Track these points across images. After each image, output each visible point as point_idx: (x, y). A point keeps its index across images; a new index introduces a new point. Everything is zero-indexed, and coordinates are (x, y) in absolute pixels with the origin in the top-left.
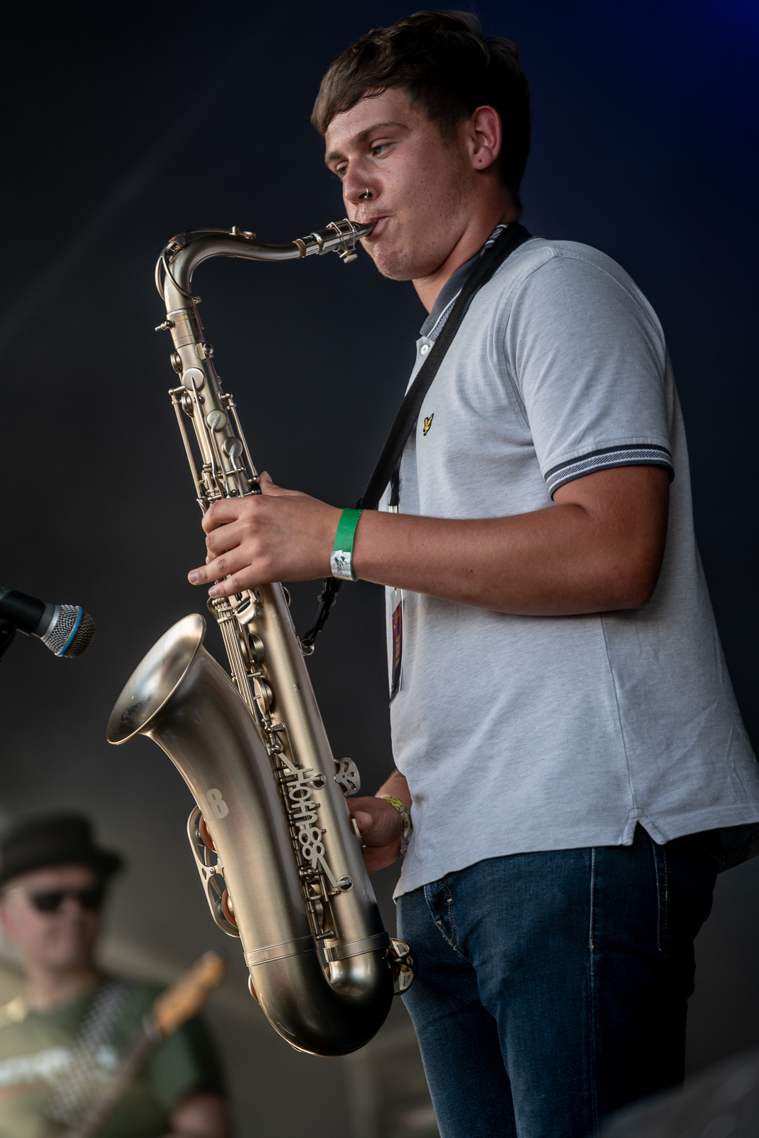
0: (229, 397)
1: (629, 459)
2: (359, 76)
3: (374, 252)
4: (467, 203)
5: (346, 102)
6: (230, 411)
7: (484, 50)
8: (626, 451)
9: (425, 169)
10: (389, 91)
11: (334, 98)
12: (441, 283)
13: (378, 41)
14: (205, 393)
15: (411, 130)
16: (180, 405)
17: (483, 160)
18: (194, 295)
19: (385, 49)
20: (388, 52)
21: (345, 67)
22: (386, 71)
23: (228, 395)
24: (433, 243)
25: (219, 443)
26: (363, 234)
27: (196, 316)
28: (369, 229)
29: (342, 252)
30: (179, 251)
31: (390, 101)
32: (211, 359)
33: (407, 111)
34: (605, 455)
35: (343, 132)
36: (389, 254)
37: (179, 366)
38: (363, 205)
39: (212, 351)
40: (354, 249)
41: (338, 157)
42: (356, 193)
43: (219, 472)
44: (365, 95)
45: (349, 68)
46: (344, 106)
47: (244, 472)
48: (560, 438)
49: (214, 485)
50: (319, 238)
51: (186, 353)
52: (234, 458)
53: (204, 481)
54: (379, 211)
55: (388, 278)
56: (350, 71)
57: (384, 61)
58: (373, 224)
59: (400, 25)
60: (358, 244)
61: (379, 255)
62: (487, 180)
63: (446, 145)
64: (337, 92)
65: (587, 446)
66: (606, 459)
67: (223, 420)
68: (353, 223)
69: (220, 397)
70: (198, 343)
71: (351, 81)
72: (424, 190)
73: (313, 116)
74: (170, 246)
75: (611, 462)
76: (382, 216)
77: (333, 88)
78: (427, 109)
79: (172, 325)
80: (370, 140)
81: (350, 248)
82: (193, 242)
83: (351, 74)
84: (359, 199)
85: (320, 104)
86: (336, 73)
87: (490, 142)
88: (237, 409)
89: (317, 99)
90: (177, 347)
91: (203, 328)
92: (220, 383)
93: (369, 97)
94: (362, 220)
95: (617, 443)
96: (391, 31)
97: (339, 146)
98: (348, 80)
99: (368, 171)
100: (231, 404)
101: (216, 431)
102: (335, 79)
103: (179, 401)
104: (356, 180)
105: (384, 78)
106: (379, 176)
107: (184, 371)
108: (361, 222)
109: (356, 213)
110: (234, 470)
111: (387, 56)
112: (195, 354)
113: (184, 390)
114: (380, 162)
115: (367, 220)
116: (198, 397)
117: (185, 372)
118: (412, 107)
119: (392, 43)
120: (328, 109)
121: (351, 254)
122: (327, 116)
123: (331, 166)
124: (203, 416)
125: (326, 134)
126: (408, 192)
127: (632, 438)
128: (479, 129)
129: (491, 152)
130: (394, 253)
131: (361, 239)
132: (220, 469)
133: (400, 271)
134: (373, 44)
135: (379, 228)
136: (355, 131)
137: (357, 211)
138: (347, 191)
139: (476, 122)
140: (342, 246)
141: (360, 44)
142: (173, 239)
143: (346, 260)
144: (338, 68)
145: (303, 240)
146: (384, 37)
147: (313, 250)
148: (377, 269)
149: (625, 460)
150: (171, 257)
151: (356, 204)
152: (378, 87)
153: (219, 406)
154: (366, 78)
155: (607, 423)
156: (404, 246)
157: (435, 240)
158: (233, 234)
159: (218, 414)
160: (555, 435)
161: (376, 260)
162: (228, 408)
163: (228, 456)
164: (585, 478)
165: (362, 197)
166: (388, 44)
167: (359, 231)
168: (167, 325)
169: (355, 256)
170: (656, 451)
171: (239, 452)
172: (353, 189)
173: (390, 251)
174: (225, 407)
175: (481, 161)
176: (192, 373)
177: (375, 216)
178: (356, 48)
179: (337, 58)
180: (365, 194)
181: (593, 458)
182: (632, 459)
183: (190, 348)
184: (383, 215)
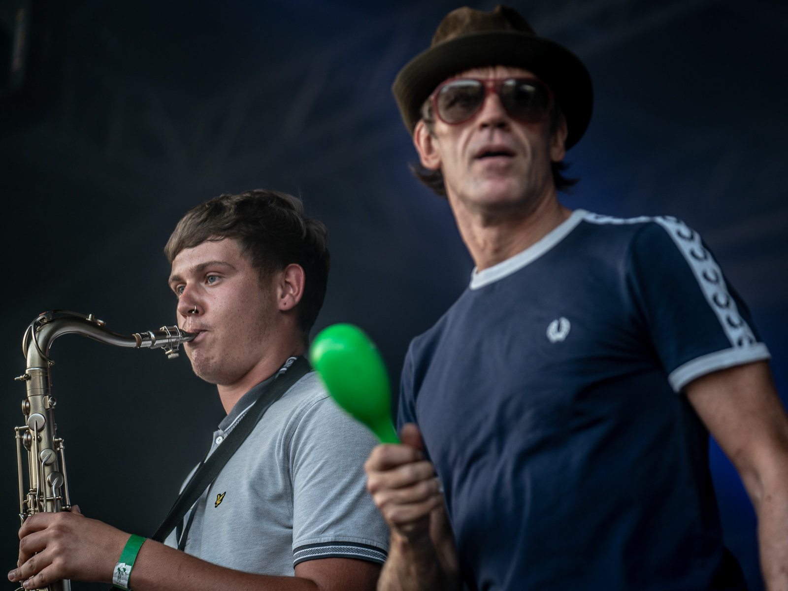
0: (61, 441)
1: (357, 554)
2: (206, 224)
3: (192, 355)
4: (269, 334)
5: (193, 241)
6: (59, 451)
7: (302, 226)
8: (356, 548)
9: (243, 302)
10: (226, 240)
11: (185, 236)
12: (241, 393)
13: (226, 203)
14: (44, 434)
15: (237, 271)
16: (21, 440)
17: (287, 303)
18: (50, 359)
19: (230, 209)
20: (232, 211)
21: (197, 216)
22: (227, 225)
23: (60, 439)
24: (238, 358)
25: (46, 475)
26: (186, 340)
27: (49, 375)
28: (192, 337)
29: (168, 350)
30: (46, 324)
31: (226, 247)
32: (53, 409)
33: (237, 257)
34: (340, 547)
35: (187, 262)
36: (203, 359)
37: (28, 410)
38: (191, 318)
39: (55, 404)
40: (178, 349)
41: (179, 280)
42: (186, 308)
43: (41, 496)
44: (209, 239)
45: (200, 217)
46: (191, 244)
47: (60, 500)
48: (310, 526)
49: (35, 506)
50: (153, 336)
51: (35, 401)
52: (55, 488)
53: (28, 501)
54: (202, 325)
55: (199, 378)
56: (200, 220)
57: (227, 217)
58: (196, 333)
59: (244, 195)
60: (181, 346)
61: (196, 358)
62: (287, 320)
63: (261, 288)
64: (188, 233)
65: (329, 536)
66: (340, 550)
67: (53, 457)
68: (181, 330)
69: (54, 439)
70: (46, 395)
71: (200, 227)
72: (239, 317)
73: (166, 247)
74: (40, 318)
75: (343, 553)
76: (202, 330)
77: (186, 229)
78: (253, 259)
79: (29, 378)
80: (206, 271)
81: (174, 348)
82: (58, 319)
83: (201, 222)
84: (188, 313)
85: (173, 239)
86: (190, 218)
87: (294, 291)
88: (65, 451)
89: (172, 235)
90: (29, 395)
91: (51, 385)
92: (56, 429)
93: (211, 241)
94: (188, 328)
95: (351, 540)
96: (237, 198)
97: (181, 272)
98: (198, 226)
99: (199, 294)
100: (62, 446)
101: (45, 465)
102: (188, 223)
103: (21, 436)
104: (189, 299)
105: (225, 229)
106: (207, 300)
107: (30, 414)
108: (187, 331)
109: (185, 323)
110: (53, 497)
111: (230, 215)
112: (42, 403)
113: (27, 429)
114: (209, 290)
115: (191, 329)
116: (37, 436)
117: (31, 416)
118: (241, 255)
119: (236, 206)
120: (179, 244)
121: (174, 353)
122: (177, 249)
123: (172, 286)
124: (38, 451)
125: (173, 262)
126: (226, 316)
127: (363, 538)
128: (288, 280)
129: (294, 298)
130: (207, 359)
131: (184, 343)
132: (43, 494)
133: (209, 373)
134: (221, 204)
135: (199, 338)
136: (195, 263)
137: (185, 322)
138: (180, 306)
139: (287, 275)
140: (169, 346)
141: (212, 202)
142: (43, 314)
143: (170, 357)
144: (192, 216)
145: (141, 335)
146: (231, 201)
147: (147, 344)
148: (192, 368)
149: (354, 554)
150: (39, 327)
151: (185, 316)
152: (219, 235)
153: (53, 446)
154: (211, 227)
155: (348, 523)
156: (215, 355)
157: (240, 356)
158: (89, 319)
159: (50, 452)
160: (308, 522)
161: (192, 362)
162: (58, 449)
163: (50, 486)
164: (322, 561)
165: (190, 311)
166: (233, 206)
167: (184, 337)
168: (25, 377)
169: (177, 355)
170: (378, 552)
171: (60, 484)
172: (185, 305)
173: (205, 356)
174: (56, 448)
175: (285, 304)
176: (37, 416)
177: (198, 328)
178: (208, 204)
179: (193, 209)
180: (194, 310)
181: (331, 547)
182: (359, 554)
183: (39, 398)
184: (204, 328)
